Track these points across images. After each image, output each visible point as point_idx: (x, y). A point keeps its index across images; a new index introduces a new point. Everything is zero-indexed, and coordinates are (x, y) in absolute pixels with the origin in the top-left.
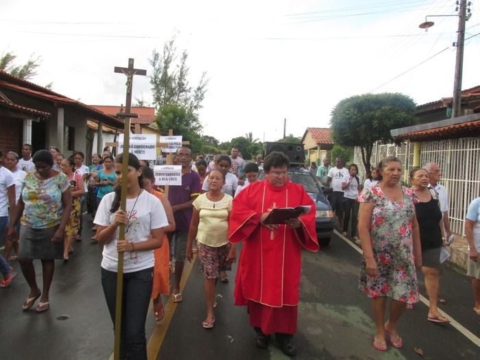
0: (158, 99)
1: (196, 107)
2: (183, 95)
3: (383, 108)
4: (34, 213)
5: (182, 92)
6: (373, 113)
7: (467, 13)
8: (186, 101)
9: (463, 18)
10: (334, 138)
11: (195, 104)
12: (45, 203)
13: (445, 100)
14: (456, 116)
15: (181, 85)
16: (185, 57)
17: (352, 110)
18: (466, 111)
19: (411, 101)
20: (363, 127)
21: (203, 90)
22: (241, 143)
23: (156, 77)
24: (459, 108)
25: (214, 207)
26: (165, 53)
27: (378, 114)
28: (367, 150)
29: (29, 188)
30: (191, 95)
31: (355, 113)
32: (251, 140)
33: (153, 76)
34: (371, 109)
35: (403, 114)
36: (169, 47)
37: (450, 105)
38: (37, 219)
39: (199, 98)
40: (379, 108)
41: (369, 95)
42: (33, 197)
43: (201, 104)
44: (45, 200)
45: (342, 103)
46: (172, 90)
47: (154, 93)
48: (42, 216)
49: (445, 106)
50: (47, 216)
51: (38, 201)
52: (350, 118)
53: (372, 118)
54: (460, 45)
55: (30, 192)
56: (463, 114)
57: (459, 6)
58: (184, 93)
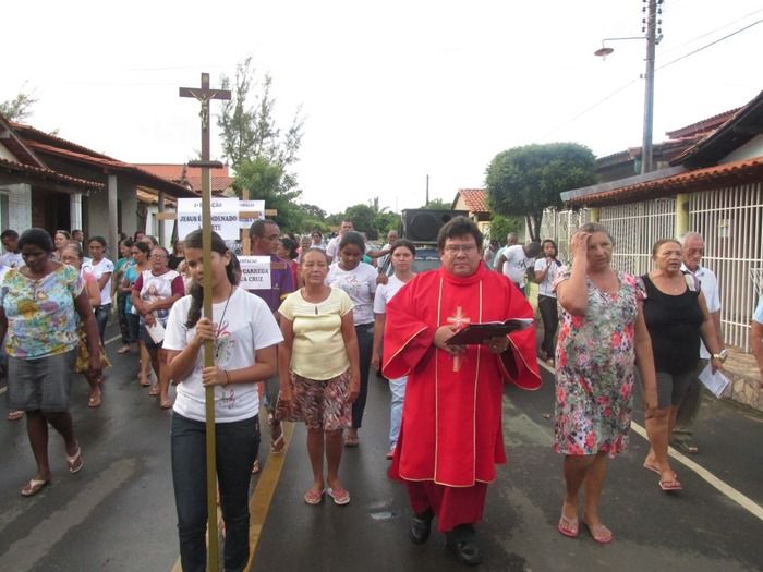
0: (230, 150)
1: (288, 160)
2: (268, 143)
3: (552, 163)
4: (29, 334)
5: (266, 136)
6: (539, 170)
7: (657, 35)
8: (272, 151)
9: (653, 41)
10: (491, 205)
11: (288, 156)
12: (48, 316)
13: (632, 150)
14: (647, 171)
15: (264, 126)
16: (269, 81)
17: (512, 167)
18: (659, 164)
19: (589, 152)
20: (527, 189)
21: (299, 133)
22: (361, 214)
23: (226, 116)
24: (651, 161)
25: (317, 313)
26: (238, 76)
27: (545, 171)
28: (536, 220)
29: (16, 295)
30: (280, 141)
31: (517, 170)
32: (377, 210)
33: (221, 115)
34: (536, 165)
35: (579, 171)
36: (244, 67)
37: (639, 157)
38: (34, 343)
39: (293, 145)
40: (548, 163)
41: (534, 146)
42: (26, 308)
43: (296, 155)
44: (47, 310)
45: (499, 158)
46: (251, 134)
47: (223, 141)
48: (43, 338)
49: (632, 158)
50: (51, 337)
51: (36, 314)
52: (510, 177)
53: (539, 177)
54: (650, 76)
55: (20, 302)
56: (655, 168)
57: (646, 25)
58: (269, 139)
